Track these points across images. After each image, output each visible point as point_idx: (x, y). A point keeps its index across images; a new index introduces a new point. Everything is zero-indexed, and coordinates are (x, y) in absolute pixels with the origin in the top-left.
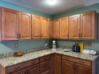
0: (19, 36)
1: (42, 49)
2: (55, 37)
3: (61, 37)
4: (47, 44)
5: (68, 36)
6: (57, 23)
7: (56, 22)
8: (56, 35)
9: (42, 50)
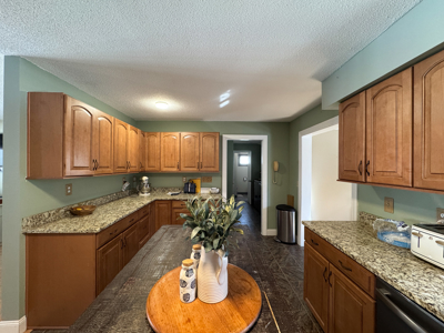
0: (95, 165)
1: (119, 197)
2: (147, 169)
3: (165, 169)
4: (127, 185)
5: (179, 167)
6: (155, 140)
7: (152, 139)
8: (152, 165)
9: (119, 199)
